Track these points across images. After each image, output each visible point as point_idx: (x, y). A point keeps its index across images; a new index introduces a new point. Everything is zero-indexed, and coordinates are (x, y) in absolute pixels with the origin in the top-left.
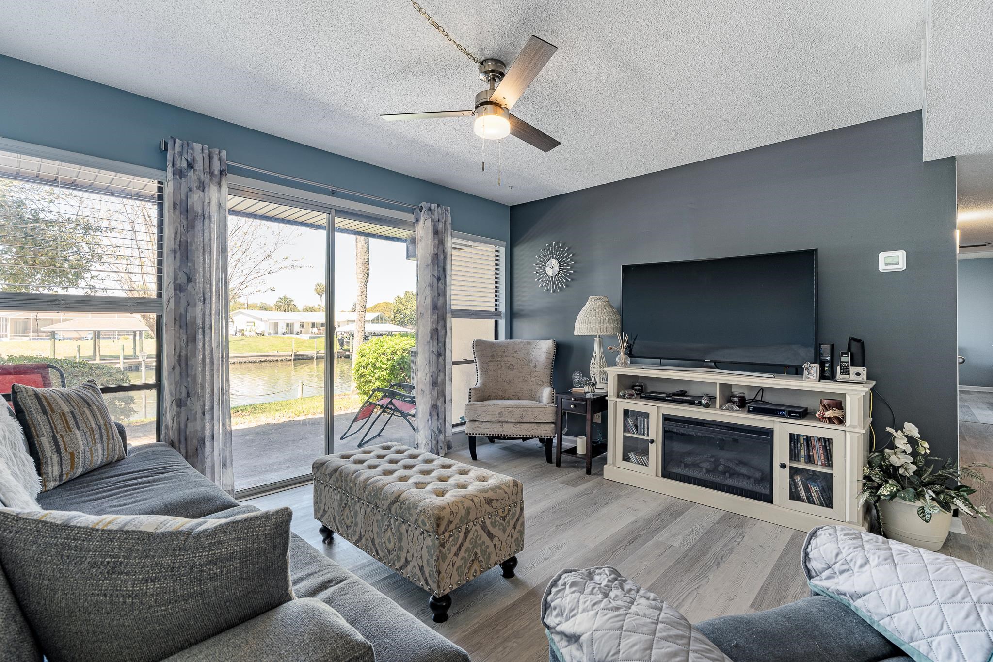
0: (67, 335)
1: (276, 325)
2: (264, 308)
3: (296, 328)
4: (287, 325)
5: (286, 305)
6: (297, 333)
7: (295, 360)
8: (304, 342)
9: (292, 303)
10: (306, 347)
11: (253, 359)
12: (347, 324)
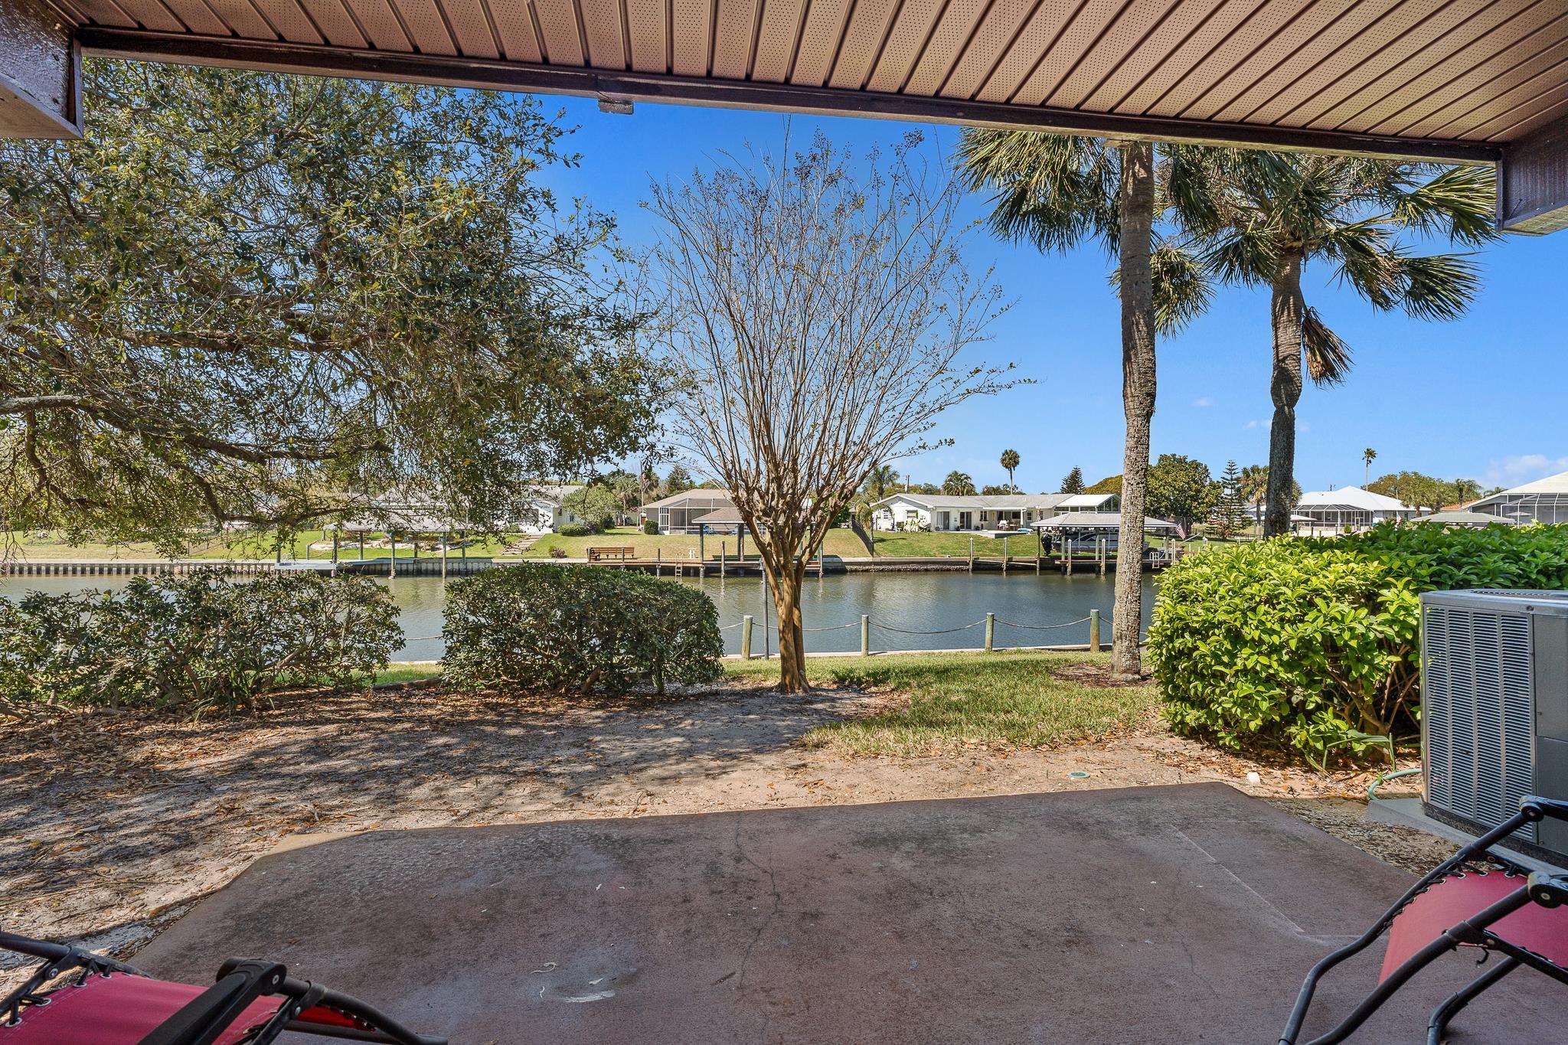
0: (718, 528)
1: (946, 515)
2: (930, 491)
3: (976, 520)
4: (962, 515)
5: (958, 485)
6: (977, 529)
7: (974, 570)
8: (987, 541)
9: (969, 481)
10: (991, 550)
11: (916, 567)
12: (1058, 515)
